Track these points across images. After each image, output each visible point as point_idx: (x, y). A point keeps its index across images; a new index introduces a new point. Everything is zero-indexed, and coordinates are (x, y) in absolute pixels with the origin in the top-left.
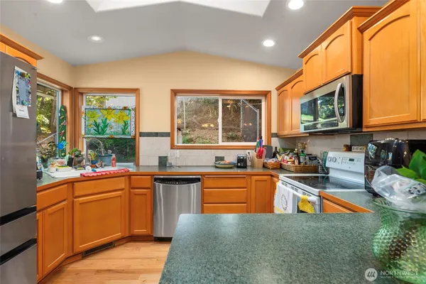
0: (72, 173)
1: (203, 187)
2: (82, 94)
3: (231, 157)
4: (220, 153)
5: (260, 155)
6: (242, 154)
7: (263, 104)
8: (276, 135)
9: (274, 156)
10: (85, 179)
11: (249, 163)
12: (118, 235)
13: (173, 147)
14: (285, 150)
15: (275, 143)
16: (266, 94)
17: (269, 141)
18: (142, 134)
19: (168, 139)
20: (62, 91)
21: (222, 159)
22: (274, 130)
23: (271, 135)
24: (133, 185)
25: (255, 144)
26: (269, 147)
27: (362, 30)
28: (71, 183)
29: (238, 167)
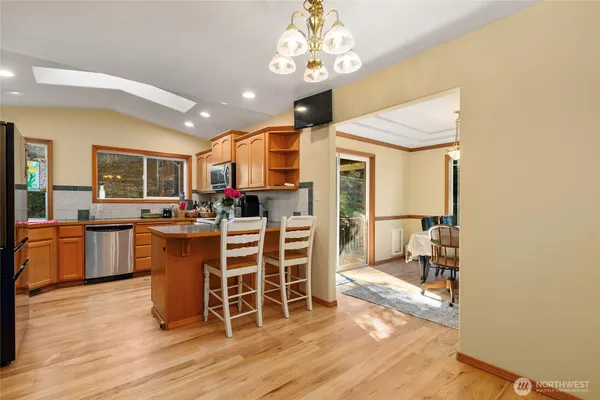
1: (135, 233)
3: (157, 210)
4: (145, 207)
5: (182, 207)
6: (167, 206)
7: (185, 165)
8: (196, 192)
9: (195, 208)
11: (173, 214)
12: (47, 281)
13: (95, 200)
14: (203, 203)
15: (195, 198)
16: (188, 158)
17: (190, 196)
18: (56, 188)
19: (90, 193)
21: (148, 211)
22: (194, 187)
23: (191, 191)
24: (61, 235)
25: (178, 198)
26: (190, 201)
27: (236, 141)
29: (164, 217)
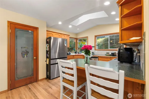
0: (74, 54)
2: (78, 39)
10: (76, 55)
13: (95, 50)
20: (75, 39)
28: (73, 56)
